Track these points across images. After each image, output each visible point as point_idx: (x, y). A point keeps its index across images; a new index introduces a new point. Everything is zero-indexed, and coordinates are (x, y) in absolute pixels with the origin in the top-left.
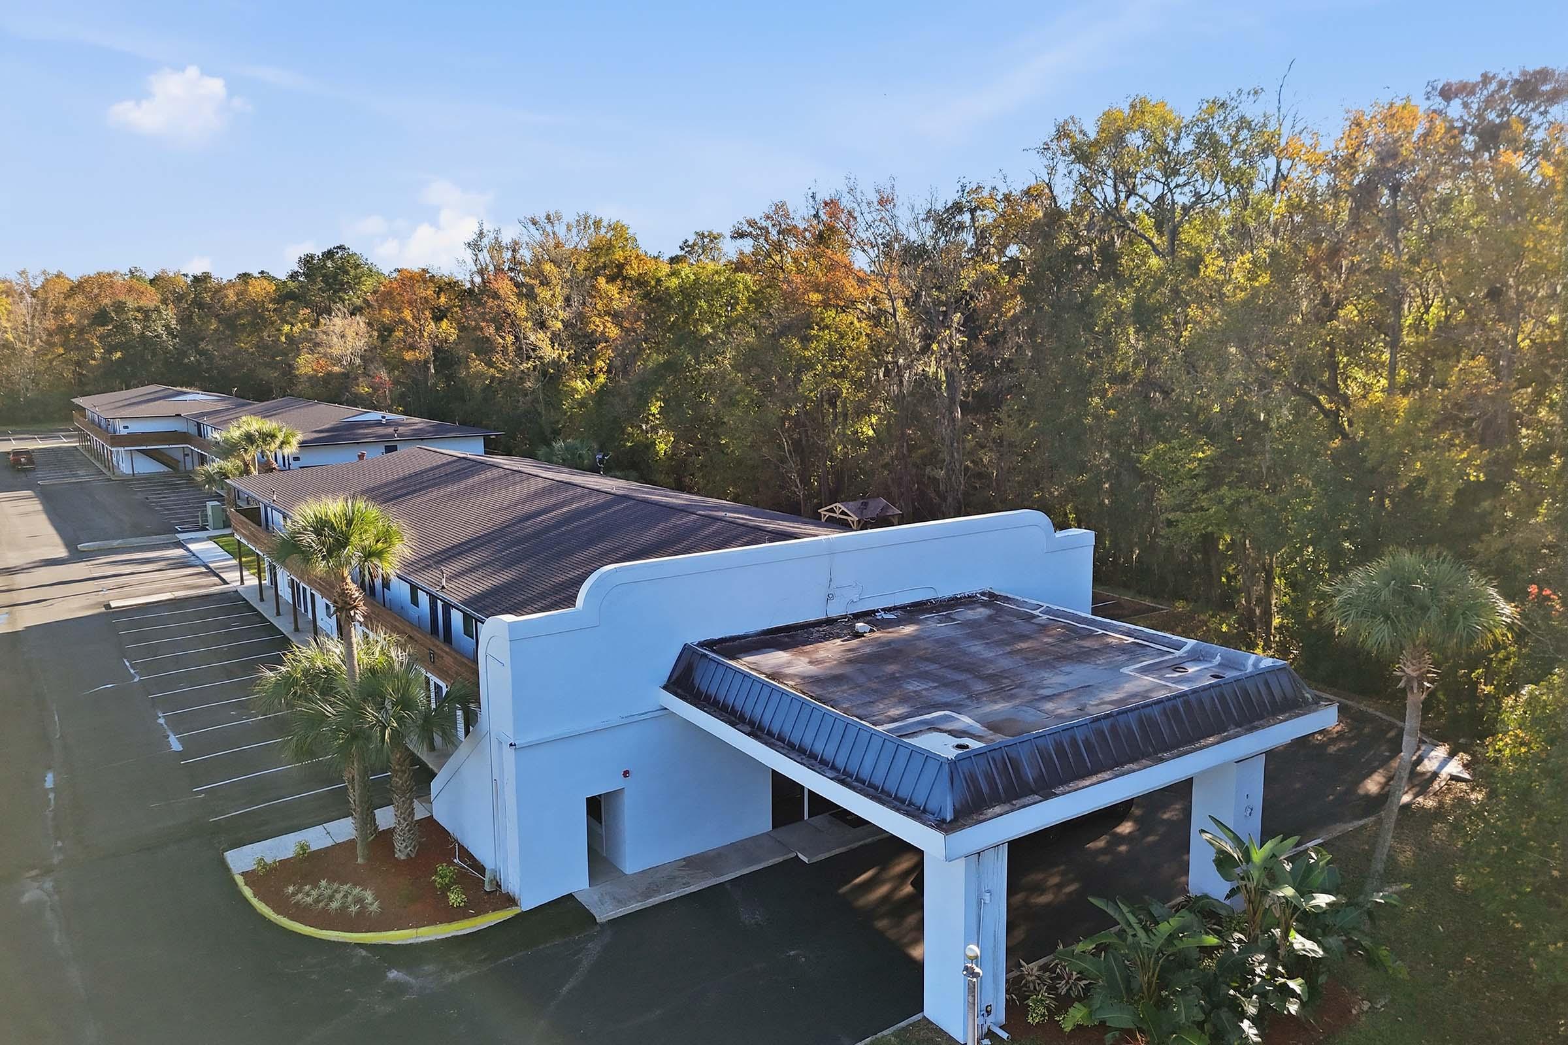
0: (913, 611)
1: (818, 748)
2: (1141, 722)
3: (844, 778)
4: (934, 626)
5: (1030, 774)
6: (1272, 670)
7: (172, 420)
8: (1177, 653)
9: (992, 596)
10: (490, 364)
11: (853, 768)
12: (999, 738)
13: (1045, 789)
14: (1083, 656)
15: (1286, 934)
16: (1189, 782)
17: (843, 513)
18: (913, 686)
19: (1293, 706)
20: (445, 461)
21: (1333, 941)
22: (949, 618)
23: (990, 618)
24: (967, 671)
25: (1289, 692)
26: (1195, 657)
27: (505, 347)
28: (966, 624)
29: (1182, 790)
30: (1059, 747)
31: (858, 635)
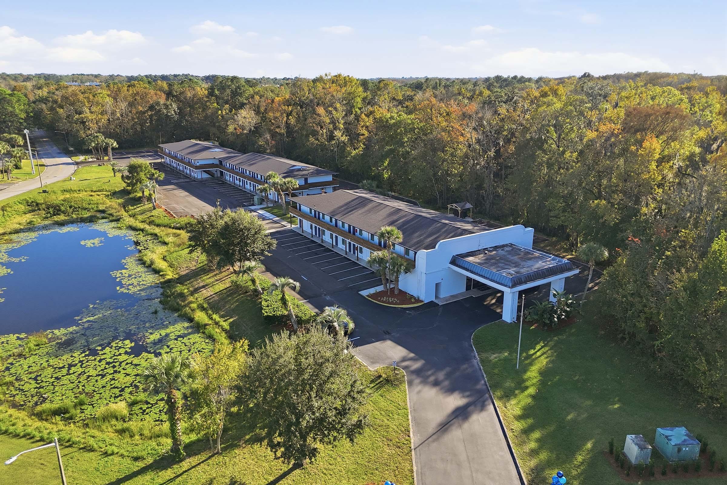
0: (496, 248)
1: (486, 276)
2: (542, 272)
3: (492, 280)
4: (500, 252)
5: (523, 280)
6: (567, 263)
7: (211, 160)
8: (550, 259)
9: (511, 244)
10: (317, 139)
11: (493, 278)
12: (518, 275)
13: (525, 282)
14: (530, 259)
15: (564, 307)
16: (550, 283)
17: (456, 207)
18: (500, 265)
19: (570, 269)
20: (356, 197)
21: (572, 309)
22: (503, 250)
23: (512, 250)
24: (510, 262)
25: (570, 267)
26: (553, 260)
27: (322, 134)
28: (507, 251)
29: (549, 284)
30: (528, 276)
31: (486, 254)
